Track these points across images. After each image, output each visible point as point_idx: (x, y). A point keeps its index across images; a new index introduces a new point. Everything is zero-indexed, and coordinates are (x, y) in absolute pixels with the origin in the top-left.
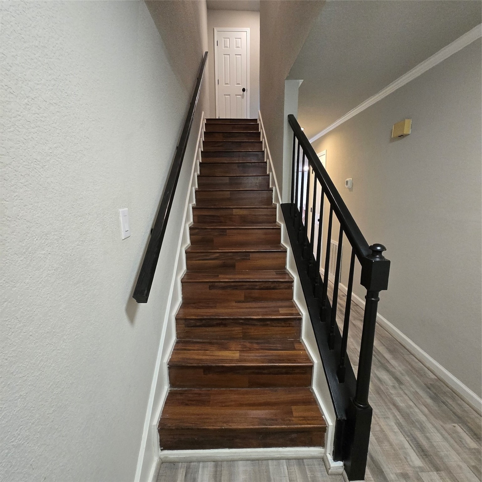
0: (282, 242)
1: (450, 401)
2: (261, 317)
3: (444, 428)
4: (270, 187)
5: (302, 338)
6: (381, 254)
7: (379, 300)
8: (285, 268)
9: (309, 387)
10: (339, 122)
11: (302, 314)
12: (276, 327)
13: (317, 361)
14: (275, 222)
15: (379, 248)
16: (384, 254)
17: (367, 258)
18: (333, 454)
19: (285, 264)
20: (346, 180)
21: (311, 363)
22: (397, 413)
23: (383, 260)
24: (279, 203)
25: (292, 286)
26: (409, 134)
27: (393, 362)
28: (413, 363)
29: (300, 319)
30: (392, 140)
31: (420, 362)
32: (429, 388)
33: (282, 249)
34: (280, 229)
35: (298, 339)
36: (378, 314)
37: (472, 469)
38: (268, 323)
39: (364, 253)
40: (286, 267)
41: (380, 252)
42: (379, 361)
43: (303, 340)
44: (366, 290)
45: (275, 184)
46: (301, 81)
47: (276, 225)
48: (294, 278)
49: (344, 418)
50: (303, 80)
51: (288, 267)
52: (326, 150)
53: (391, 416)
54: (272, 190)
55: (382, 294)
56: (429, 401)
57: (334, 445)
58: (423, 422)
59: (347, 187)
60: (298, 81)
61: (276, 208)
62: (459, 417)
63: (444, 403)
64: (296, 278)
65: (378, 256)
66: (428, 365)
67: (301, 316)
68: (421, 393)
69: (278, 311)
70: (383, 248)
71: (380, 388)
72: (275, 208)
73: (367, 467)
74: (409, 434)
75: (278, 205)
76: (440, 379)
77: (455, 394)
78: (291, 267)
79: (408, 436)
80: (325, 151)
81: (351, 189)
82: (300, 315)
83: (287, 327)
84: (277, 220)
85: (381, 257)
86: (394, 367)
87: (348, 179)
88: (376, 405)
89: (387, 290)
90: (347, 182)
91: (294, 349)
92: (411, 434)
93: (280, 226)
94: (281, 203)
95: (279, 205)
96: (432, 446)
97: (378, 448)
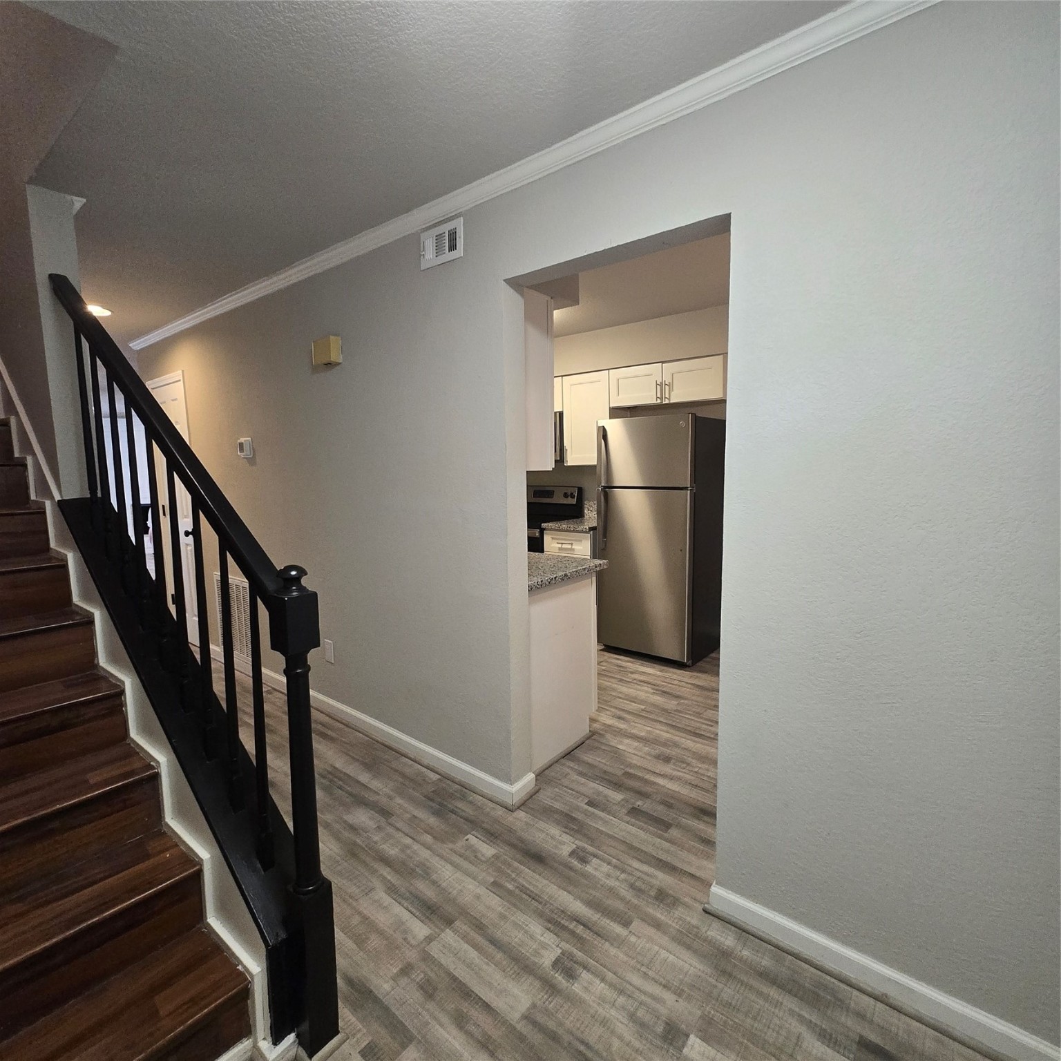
0: (76, 599)
1: (460, 805)
2: (25, 819)
3: (455, 852)
4: (17, 455)
5: (167, 820)
6: (300, 582)
7: (309, 670)
8: (97, 666)
9: (199, 926)
10: (202, 314)
11: (158, 762)
12: (80, 826)
13: (210, 853)
14: (48, 548)
15: (293, 573)
16: (304, 581)
17: (276, 595)
18: (271, 1033)
19: (93, 653)
20: (239, 441)
21: (195, 866)
22: (386, 872)
23: (305, 593)
24: (52, 498)
25: (122, 705)
26: (340, 363)
27: (376, 784)
28: (407, 771)
29: (156, 777)
30: (316, 369)
31: (416, 762)
32: (432, 800)
33: (78, 618)
34: (64, 567)
35: (155, 828)
36: (312, 693)
37: (492, 890)
38: (55, 824)
39: (270, 585)
40: (96, 662)
41: (297, 580)
42: (351, 794)
43: (171, 825)
44: (284, 658)
45: (32, 447)
46: (79, 202)
47: (50, 559)
48: (123, 683)
49: (283, 935)
50: (85, 200)
51: (102, 661)
52: (183, 371)
53: (377, 883)
54: (25, 466)
55: (313, 656)
56: (432, 821)
57: (270, 1012)
58: (427, 860)
59: (242, 455)
60: (69, 197)
61: (44, 513)
62: (471, 822)
63: (452, 811)
64: (129, 683)
65: (294, 588)
66: (426, 762)
67: (155, 768)
68: (421, 814)
69: (87, 781)
70: (302, 572)
71: (355, 844)
72: (38, 513)
73: (340, 1004)
74: (408, 894)
75: (48, 504)
76: (445, 777)
77: (465, 789)
78: (113, 659)
79: (406, 899)
80: (180, 372)
81: (251, 461)
82: (153, 768)
83: (118, 812)
84: (53, 544)
85: (302, 589)
86: (376, 792)
87: (242, 440)
88: (351, 880)
89: (319, 646)
90: (241, 445)
91: (148, 857)
92: (411, 893)
93: (62, 560)
94: (57, 497)
95: (52, 505)
96: (442, 891)
97: (360, 957)
